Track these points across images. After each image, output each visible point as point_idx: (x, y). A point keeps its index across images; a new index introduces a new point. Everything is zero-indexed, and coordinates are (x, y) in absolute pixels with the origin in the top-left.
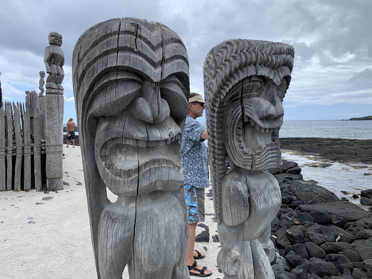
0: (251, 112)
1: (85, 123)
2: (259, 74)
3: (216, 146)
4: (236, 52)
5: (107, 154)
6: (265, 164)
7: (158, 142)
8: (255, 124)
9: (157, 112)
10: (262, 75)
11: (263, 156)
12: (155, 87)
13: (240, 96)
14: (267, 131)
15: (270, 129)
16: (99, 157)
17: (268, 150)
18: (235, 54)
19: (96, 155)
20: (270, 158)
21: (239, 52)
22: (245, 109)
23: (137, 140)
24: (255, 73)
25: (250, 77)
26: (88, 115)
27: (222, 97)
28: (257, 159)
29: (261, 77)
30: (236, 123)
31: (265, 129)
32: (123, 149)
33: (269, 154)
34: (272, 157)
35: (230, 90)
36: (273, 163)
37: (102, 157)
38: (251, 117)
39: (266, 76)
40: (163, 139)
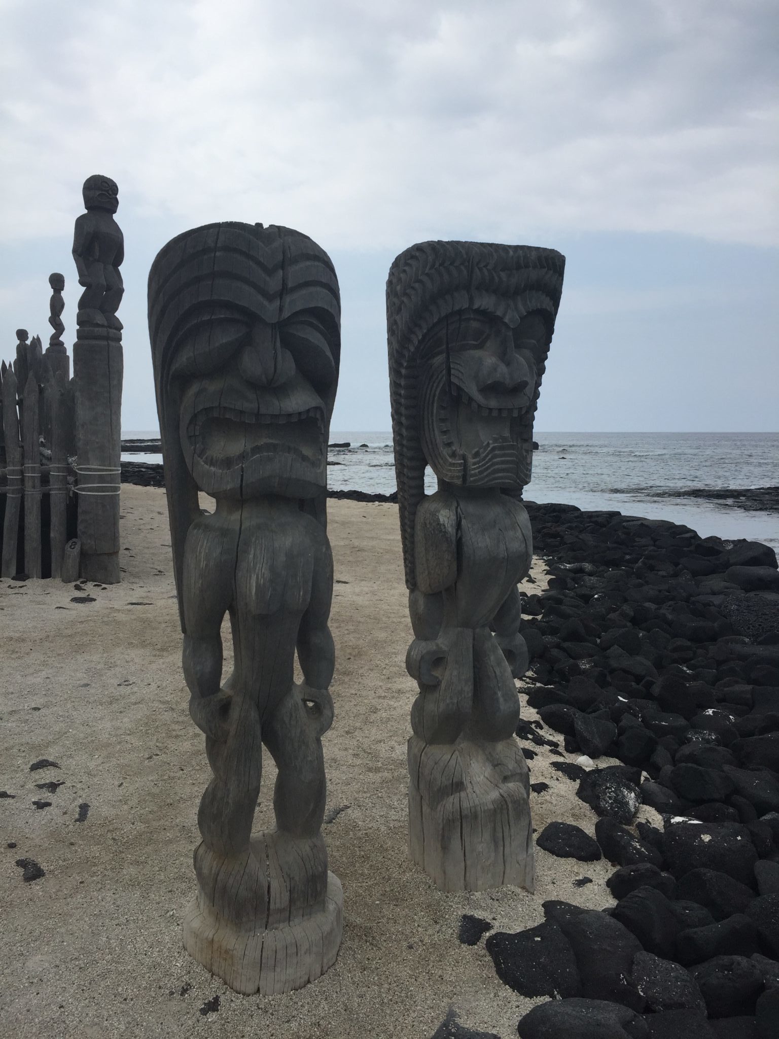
0: (460, 375)
2: (476, 306)
3: (405, 442)
4: (432, 267)
5: (197, 433)
6: (487, 476)
7: (275, 416)
8: (471, 399)
9: (272, 369)
10: (482, 308)
11: (484, 459)
12: (271, 331)
13: (444, 347)
14: (495, 413)
15: (500, 410)
16: (186, 438)
17: (494, 449)
18: (430, 269)
19: (181, 434)
20: (497, 463)
21: (437, 265)
22: (453, 371)
23: (242, 412)
24: (466, 306)
25: (460, 312)
26: (171, 373)
27: (412, 349)
28: (474, 464)
29: (478, 311)
30: (436, 398)
31: (491, 410)
33: (495, 456)
34: (503, 462)
35: (424, 336)
36: (505, 474)
37: (189, 437)
38: (462, 386)
39: (488, 311)
40: (283, 413)
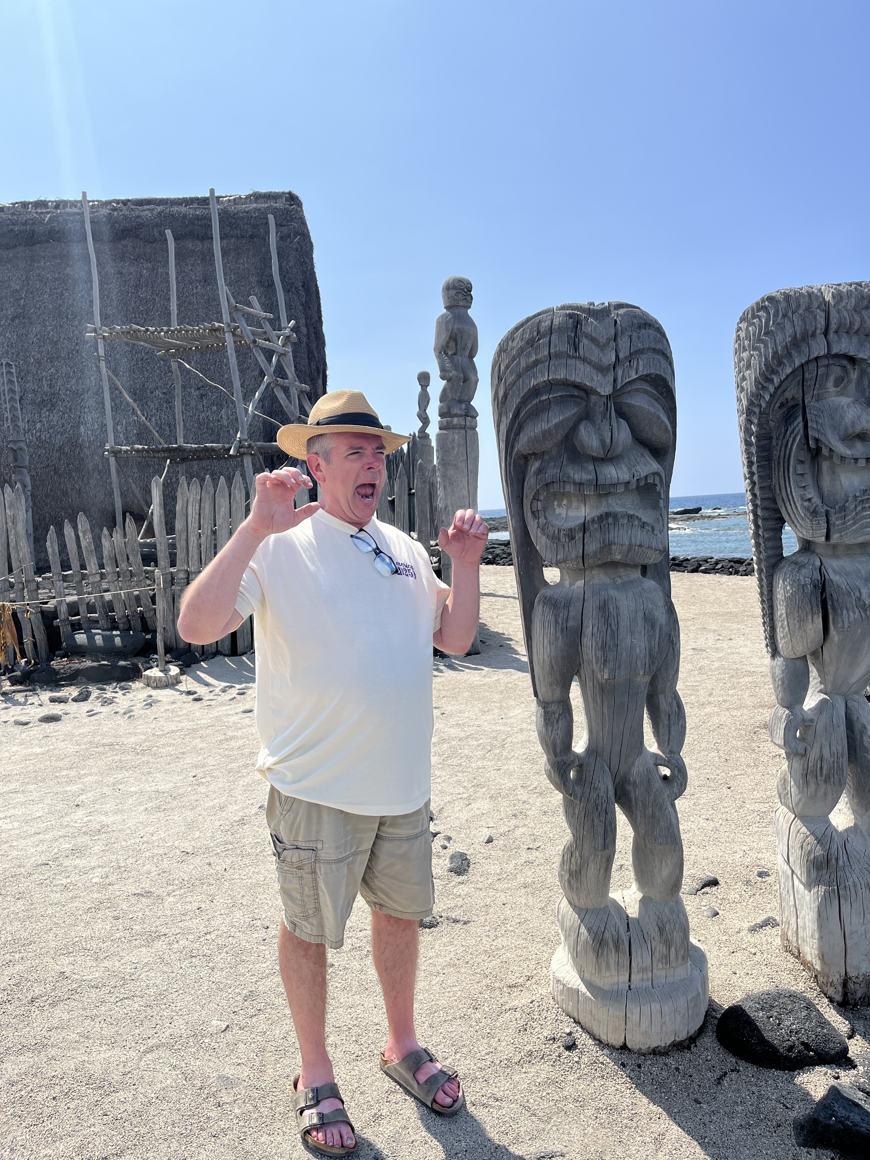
0: (819, 426)
1: (510, 465)
2: (835, 351)
3: (759, 502)
4: (785, 316)
5: (540, 508)
7: (614, 485)
8: (832, 450)
9: (608, 440)
10: (842, 352)
12: (606, 402)
13: (800, 399)
16: (529, 514)
19: (525, 510)
21: (789, 314)
22: (811, 424)
23: (581, 484)
24: (822, 351)
25: (817, 359)
26: (514, 454)
27: (763, 405)
29: (838, 356)
30: (793, 454)
31: (856, 459)
32: (563, 500)
35: (776, 390)
37: (533, 513)
38: (822, 439)
39: (849, 354)
40: (621, 481)
